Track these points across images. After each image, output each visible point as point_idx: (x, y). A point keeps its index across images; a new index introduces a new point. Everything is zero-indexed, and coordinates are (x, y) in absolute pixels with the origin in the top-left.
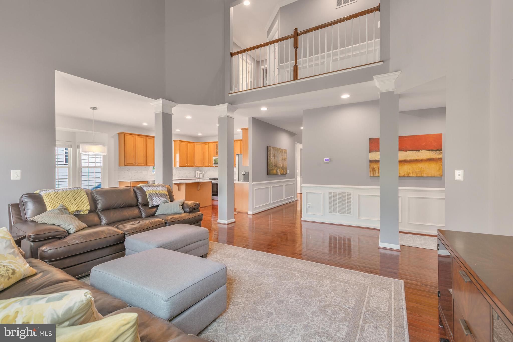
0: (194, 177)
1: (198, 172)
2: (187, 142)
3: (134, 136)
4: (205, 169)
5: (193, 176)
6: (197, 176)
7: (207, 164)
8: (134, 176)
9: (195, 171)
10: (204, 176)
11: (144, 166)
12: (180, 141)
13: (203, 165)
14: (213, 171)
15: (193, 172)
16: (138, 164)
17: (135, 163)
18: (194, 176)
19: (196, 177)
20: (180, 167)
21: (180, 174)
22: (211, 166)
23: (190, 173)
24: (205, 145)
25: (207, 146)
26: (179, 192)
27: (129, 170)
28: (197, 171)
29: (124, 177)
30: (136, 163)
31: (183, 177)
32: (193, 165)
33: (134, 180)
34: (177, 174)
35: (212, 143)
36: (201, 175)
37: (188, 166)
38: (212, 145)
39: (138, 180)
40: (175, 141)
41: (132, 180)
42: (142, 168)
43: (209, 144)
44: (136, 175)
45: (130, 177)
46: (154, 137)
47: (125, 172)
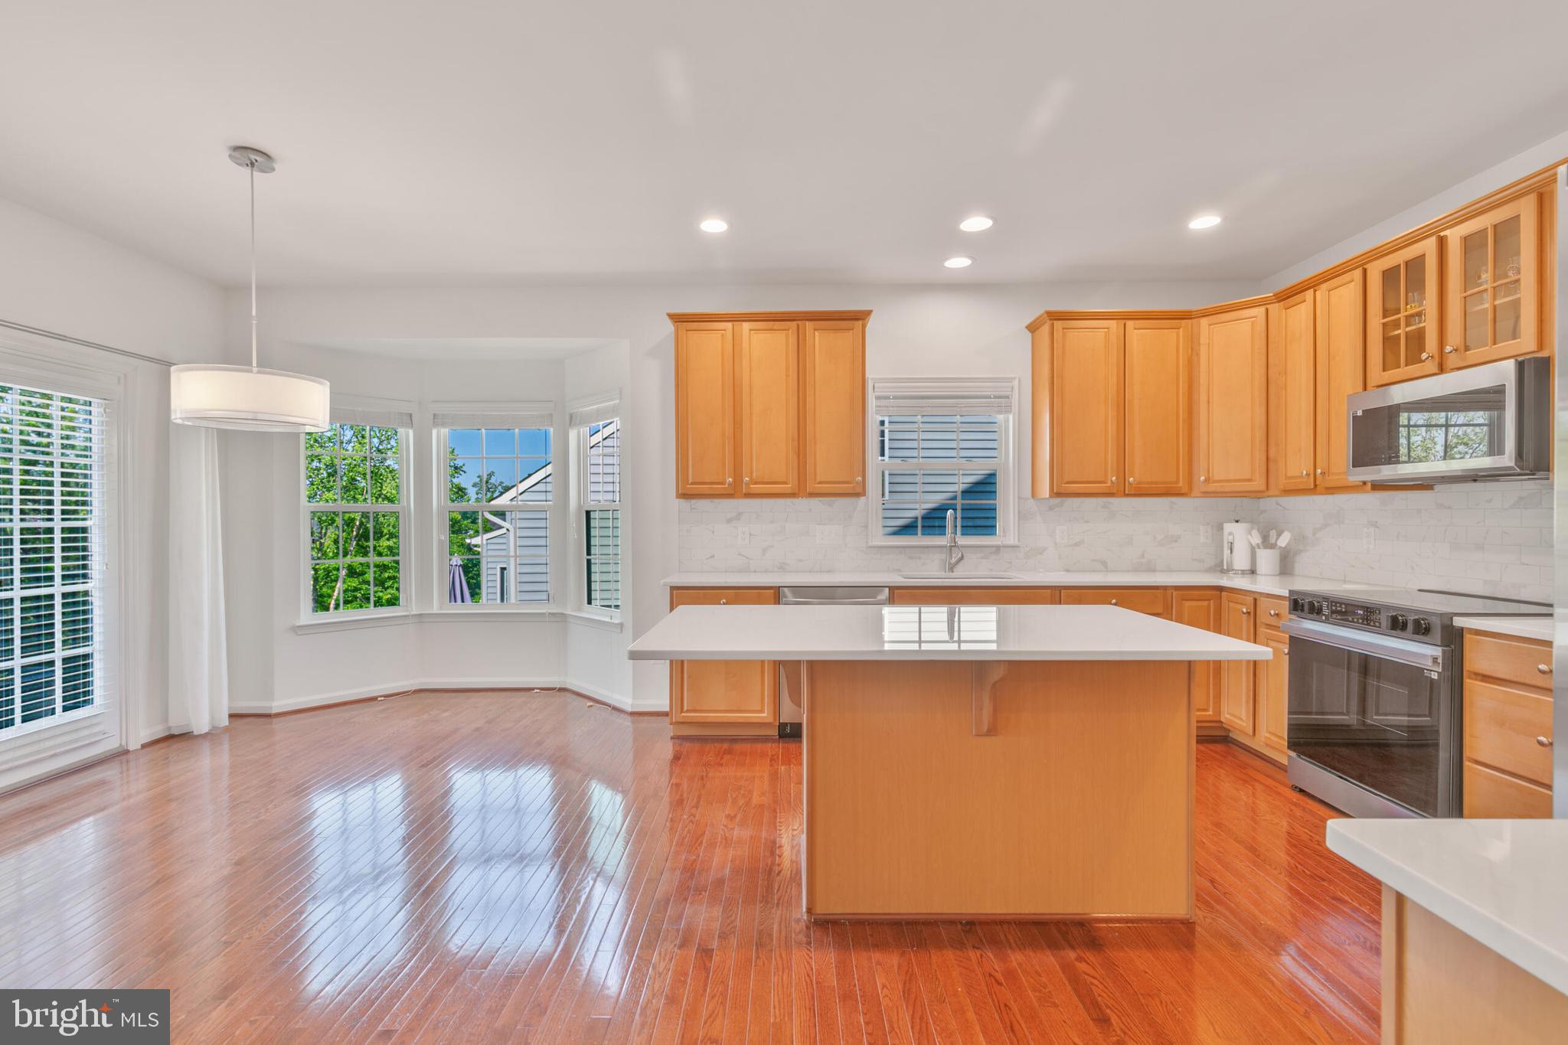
0: (1210, 570)
1: (1240, 537)
2: (1124, 317)
3: (730, 325)
5: (1202, 561)
6: (1230, 564)
7: (1297, 465)
9: (1220, 528)
10: (1296, 569)
11: (793, 495)
12: (1055, 316)
13: (1272, 481)
14: (1375, 525)
15: (1201, 536)
16: (756, 483)
17: (730, 480)
18: (1209, 561)
19: (1222, 571)
20: (1059, 495)
22: (1332, 480)
23: (1176, 539)
24: (1283, 313)
28: (1229, 527)
30: (738, 479)
31: (1104, 564)
32: (1180, 485)
33: (766, 571)
34: (1056, 544)
35: (1346, 277)
36: (1267, 560)
37: (1127, 492)
38: (1344, 297)
39: (789, 572)
40: (1038, 328)
41: (755, 572)
42: (810, 510)
43: (1322, 291)
44: (772, 546)
45: (739, 554)
46: (861, 316)
47: (713, 532)
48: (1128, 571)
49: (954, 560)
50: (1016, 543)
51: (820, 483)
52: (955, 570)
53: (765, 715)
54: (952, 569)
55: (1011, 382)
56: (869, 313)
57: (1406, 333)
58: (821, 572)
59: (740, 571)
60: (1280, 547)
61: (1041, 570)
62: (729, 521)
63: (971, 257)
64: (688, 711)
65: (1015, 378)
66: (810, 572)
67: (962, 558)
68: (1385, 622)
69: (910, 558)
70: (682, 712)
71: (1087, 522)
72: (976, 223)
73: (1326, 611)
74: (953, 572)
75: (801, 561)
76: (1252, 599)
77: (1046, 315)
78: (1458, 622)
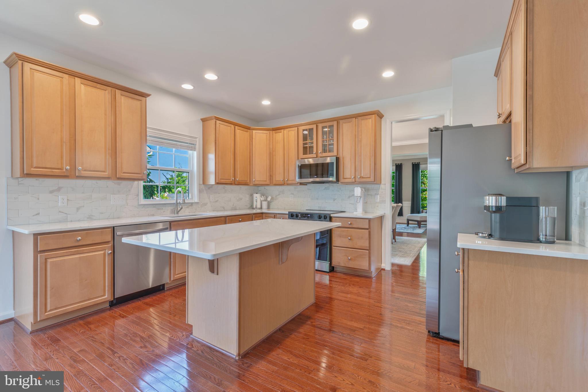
0: (249, 209)
1: (257, 197)
2: (235, 125)
3: (66, 76)
4: (274, 190)
5: (247, 206)
6: (256, 206)
7: (279, 177)
8: (78, 209)
9: (252, 195)
10: (271, 207)
11: (108, 178)
12: (217, 119)
13: (271, 182)
14: (293, 194)
15: (247, 198)
16: (85, 170)
17: (68, 167)
18: (249, 206)
19: (253, 209)
20: (218, 183)
21: (216, 201)
22: (290, 182)
23: (241, 199)
24: (274, 134)
25: (279, 136)
26: (214, 276)
27: (59, 189)
28: (255, 195)
29: (39, 214)
30: (74, 167)
31: (224, 208)
32: (248, 182)
33: (79, 221)
34: (210, 201)
35: (294, 129)
36: (265, 204)
37: (236, 183)
38: (292, 134)
39: (95, 220)
40: (207, 121)
41: (71, 221)
42: (107, 186)
43: (286, 131)
44: (84, 206)
45: (60, 212)
46: (144, 95)
47: (39, 199)
48: (230, 210)
49: (179, 209)
50: (198, 201)
51: (124, 173)
52: (179, 213)
53: (106, 297)
54: (178, 213)
55: (196, 139)
56: (149, 95)
57: (309, 146)
58: (114, 218)
59: (60, 222)
60: (268, 201)
61: (208, 211)
62: (51, 192)
63: (193, 86)
64: (50, 310)
65: (197, 138)
66: (107, 219)
67: (182, 208)
68: (316, 217)
69: (158, 209)
70: (46, 312)
71: (219, 193)
72: (211, 76)
73: (299, 216)
74: (178, 214)
75: (102, 213)
76: (274, 215)
77: (214, 117)
78: (332, 215)
